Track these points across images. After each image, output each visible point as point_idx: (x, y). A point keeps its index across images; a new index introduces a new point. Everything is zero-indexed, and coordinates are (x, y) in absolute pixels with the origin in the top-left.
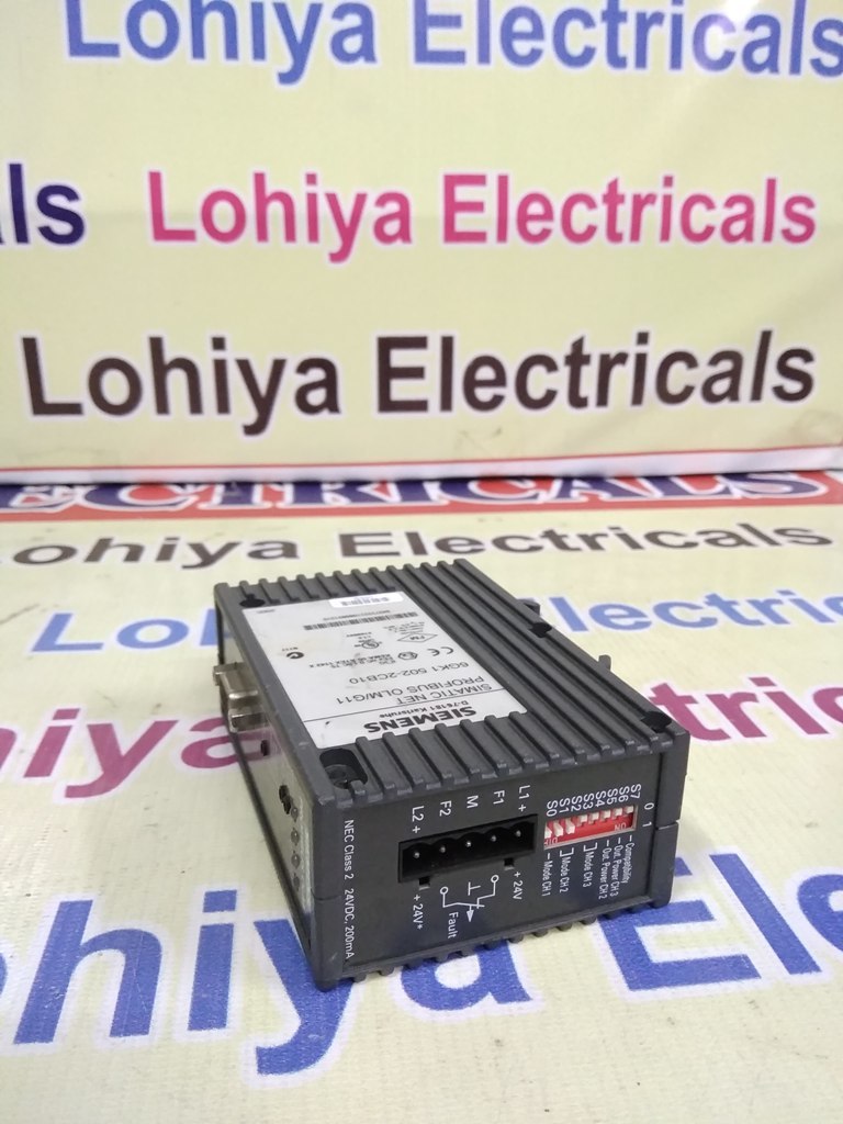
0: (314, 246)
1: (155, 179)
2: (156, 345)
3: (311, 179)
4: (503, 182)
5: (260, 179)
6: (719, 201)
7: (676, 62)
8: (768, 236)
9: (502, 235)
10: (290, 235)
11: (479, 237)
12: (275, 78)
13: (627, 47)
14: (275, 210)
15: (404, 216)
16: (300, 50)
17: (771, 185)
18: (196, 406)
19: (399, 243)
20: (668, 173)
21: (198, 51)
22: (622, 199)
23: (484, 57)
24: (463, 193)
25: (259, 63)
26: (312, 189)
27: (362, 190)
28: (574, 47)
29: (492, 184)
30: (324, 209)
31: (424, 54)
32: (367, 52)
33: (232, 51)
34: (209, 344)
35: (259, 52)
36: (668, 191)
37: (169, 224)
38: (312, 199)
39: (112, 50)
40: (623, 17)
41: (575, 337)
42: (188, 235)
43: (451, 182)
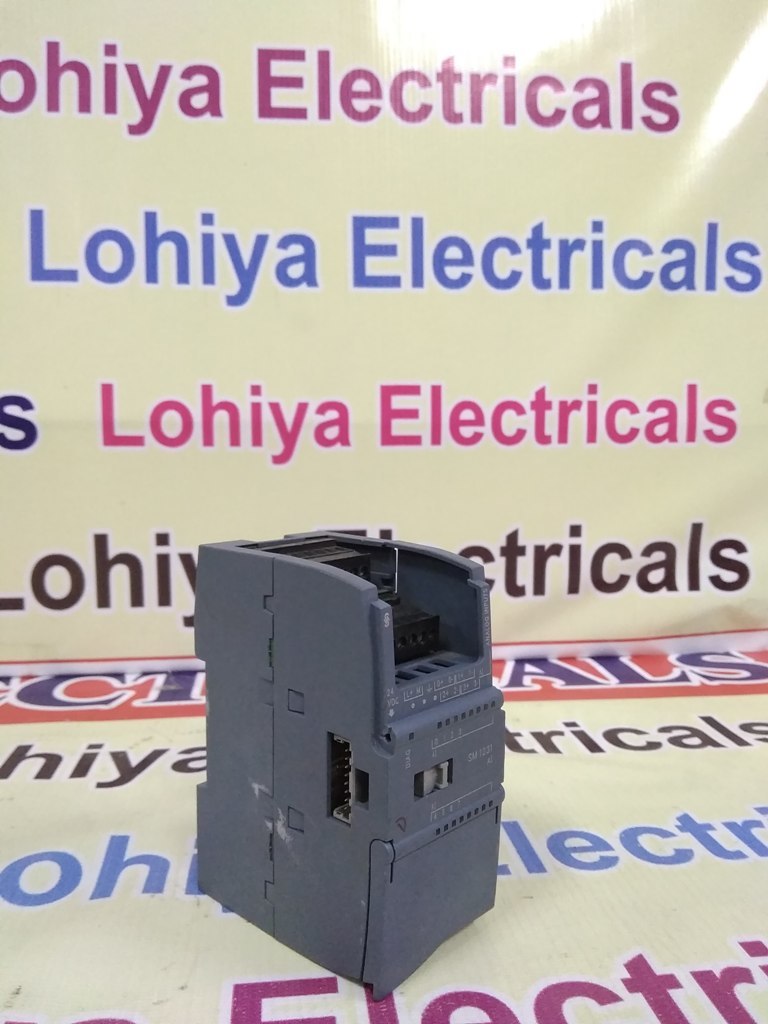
0: (257, 449)
1: (107, 391)
2: (101, 541)
3: (256, 390)
4: (436, 391)
5: (207, 391)
6: (643, 405)
7: (597, 282)
8: (691, 437)
9: (436, 439)
10: (235, 440)
11: (415, 440)
12: (224, 302)
13: (551, 270)
14: (221, 418)
15: (343, 422)
16: (247, 276)
17: (692, 390)
18: (137, 599)
19: (338, 446)
20: (593, 382)
21: (152, 276)
22: (549, 405)
23: (418, 281)
24: (399, 402)
25: (209, 287)
26: (256, 399)
27: (303, 400)
28: (502, 272)
29: (426, 393)
30: (267, 416)
31: (361, 279)
32: (310, 278)
33: (183, 276)
34: (153, 540)
35: (209, 277)
36: (592, 398)
37: (119, 431)
38: (256, 409)
39: (71, 275)
40: (547, 244)
41: (510, 531)
42: (137, 441)
43: (387, 392)
